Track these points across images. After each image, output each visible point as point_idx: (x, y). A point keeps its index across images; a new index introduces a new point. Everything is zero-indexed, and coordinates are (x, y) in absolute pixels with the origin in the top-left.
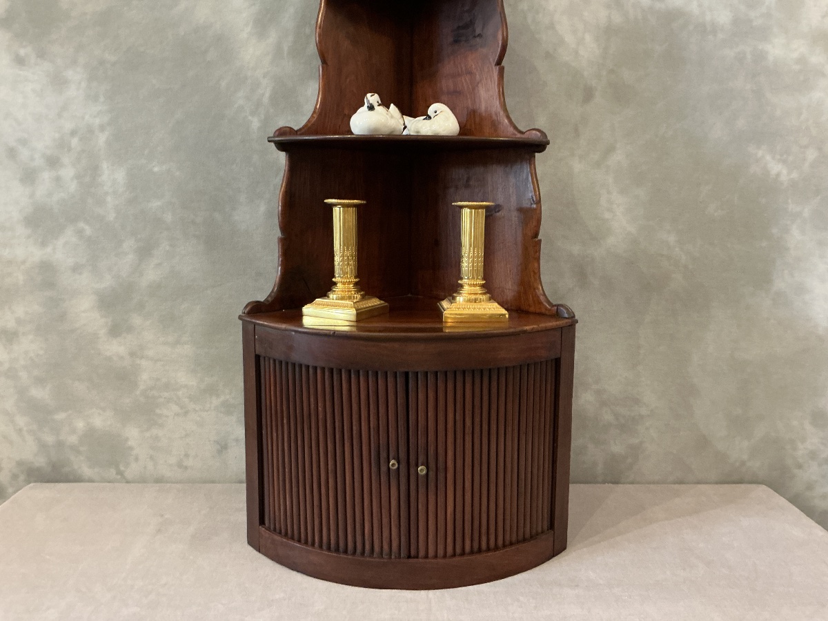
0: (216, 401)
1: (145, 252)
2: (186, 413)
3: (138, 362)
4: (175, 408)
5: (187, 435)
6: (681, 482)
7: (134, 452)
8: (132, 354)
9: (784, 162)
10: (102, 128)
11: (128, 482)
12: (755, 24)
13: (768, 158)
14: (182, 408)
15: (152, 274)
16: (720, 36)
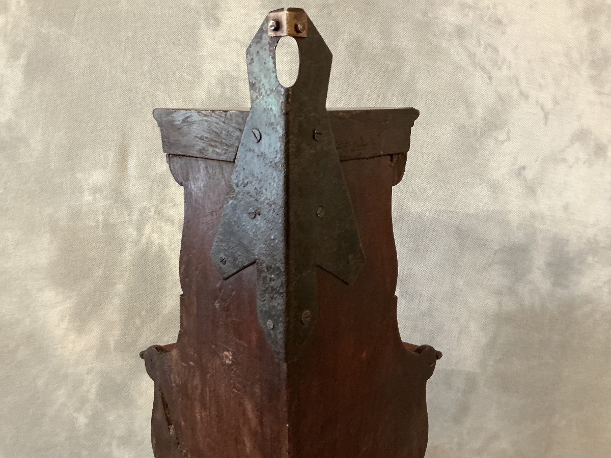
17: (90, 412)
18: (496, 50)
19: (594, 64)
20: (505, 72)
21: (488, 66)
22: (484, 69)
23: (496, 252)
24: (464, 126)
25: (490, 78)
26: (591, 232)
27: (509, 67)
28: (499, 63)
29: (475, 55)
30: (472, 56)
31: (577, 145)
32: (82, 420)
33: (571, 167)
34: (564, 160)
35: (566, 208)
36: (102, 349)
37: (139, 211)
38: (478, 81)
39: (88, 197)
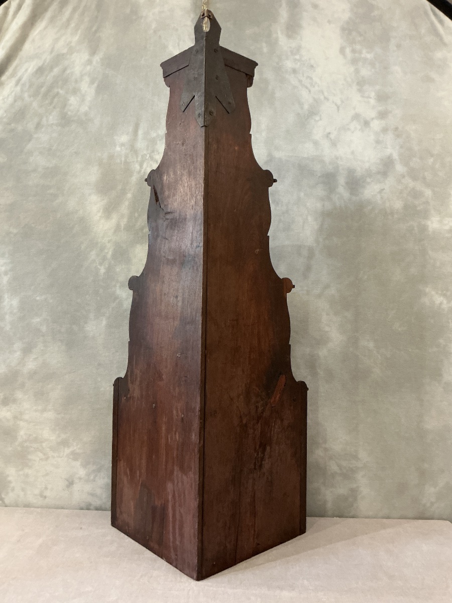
0: (67, 451)
1: (27, 351)
2: (47, 459)
3: (18, 422)
4: (40, 455)
5: (47, 474)
6: (388, 518)
7: (12, 485)
8: (15, 418)
9: (445, 295)
10: (6, 273)
11: (6, 506)
12: (418, 208)
13: (433, 293)
14: (44, 454)
15: (31, 365)
16: (396, 216)
17: (107, 266)
18: (311, 79)
19: (358, 84)
20: (316, 88)
21: (309, 86)
22: (307, 88)
23: (319, 177)
24: (299, 114)
25: (310, 91)
26: (367, 165)
27: (319, 86)
28: (314, 84)
29: (302, 81)
30: (300, 81)
31: (355, 122)
32: (102, 270)
33: (353, 132)
34: (349, 129)
35: (353, 153)
36: (117, 228)
37: (142, 156)
38: (304, 94)
39: (118, 149)
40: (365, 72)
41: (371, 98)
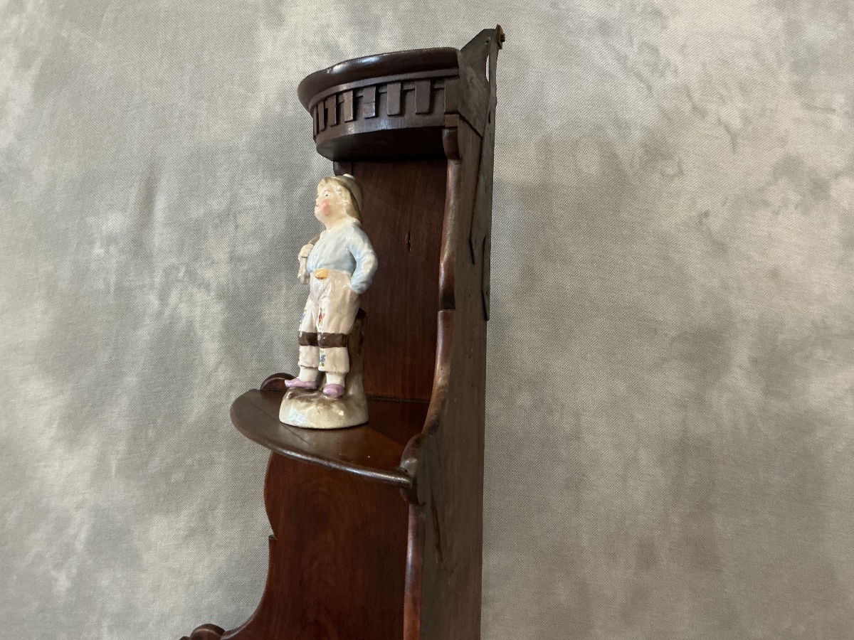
17: (74, 571)
18: (655, 50)
19: (797, 67)
20: (670, 79)
21: (646, 72)
22: (640, 77)
23: (673, 339)
25: (649, 88)
26: (816, 311)
27: (676, 73)
28: (661, 67)
29: (626, 57)
30: (622, 59)
31: (782, 182)
32: (63, 583)
33: (776, 213)
34: (766, 203)
35: (774, 273)
36: (100, 472)
37: (165, 270)
38: (632, 92)
39: (98, 250)
40: (819, 32)
41: (834, 110)
